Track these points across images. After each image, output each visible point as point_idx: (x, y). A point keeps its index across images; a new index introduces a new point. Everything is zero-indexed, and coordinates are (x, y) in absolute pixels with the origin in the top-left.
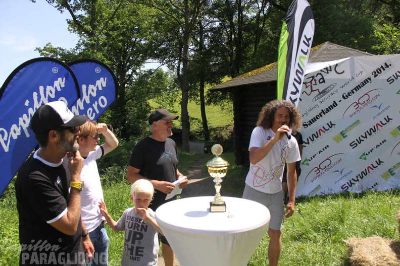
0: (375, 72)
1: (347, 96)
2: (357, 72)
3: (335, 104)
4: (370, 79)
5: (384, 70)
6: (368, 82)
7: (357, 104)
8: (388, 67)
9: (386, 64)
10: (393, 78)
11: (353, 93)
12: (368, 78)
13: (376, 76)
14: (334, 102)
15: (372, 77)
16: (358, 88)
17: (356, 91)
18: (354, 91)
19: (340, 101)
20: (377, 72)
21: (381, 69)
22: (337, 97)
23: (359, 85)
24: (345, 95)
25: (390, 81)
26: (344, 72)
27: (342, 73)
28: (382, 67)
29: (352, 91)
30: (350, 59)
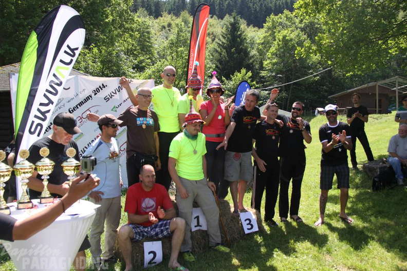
1: (72, 110)
2: (80, 90)
4: (91, 97)
5: (102, 89)
6: (89, 99)
7: (80, 119)
8: (104, 87)
9: (103, 85)
10: (108, 97)
11: (78, 108)
12: (90, 96)
13: (95, 94)
15: (93, 95)
16: (81, 104)
17: (80, 106)
18: (78, 106)
20: (96, 91)
21: (100, 89)
23: (82, 101)
24: (71, 110)
25: (107, 99)
26: (69, 88)
28: (100, 87)
29: (76, 106)
30: (74, 78)
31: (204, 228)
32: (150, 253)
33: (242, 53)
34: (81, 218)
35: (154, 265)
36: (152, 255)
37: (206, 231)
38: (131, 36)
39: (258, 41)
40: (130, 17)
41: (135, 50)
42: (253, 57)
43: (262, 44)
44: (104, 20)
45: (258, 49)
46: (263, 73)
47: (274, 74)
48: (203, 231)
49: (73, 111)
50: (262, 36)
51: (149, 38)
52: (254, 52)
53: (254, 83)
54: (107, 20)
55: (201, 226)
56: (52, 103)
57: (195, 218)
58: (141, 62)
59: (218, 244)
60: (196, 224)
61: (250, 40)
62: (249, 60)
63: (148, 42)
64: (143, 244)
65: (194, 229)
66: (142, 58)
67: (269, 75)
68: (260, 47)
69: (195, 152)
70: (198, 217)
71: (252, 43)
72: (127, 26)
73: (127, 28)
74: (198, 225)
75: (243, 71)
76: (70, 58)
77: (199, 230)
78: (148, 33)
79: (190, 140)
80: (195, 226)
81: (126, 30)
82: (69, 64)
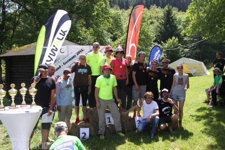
0: (77, 53)
2: (70, 53)
3: (60, 67)
4: (75, 56)
5: (81, 52)
7: (70, 67)
8: (83, 51)
9: (82, 50)
11: (68, 62)
13: (78, 55)
14: (60, 66)
15: (76, 55)
16: (70, 60)
17: (69, 61)
19: (62, 66)
20: (78, 53)
22: (61, 64)
23: (71, 59)
24: (64, 63)
26: (64, 52)
27: (63, 53)
28: (80, 51)
30: (67, 47)
31: (113, 123)
32: (83, 133)
33: (173, 28)
34: (30, 113)
35: (85, 139)
36: (84, 135)
37: (114, 125)
38: (108, 21)
39: (183, 20)
40: (108, 11)
41: (113, 28)
42: (180, 29)
43: (186, 22)
44: (92, 14)
45: (183, 25)
46: (186, 39)
47: (192, 39)
48: (112, 125)
49: (65, 64)
50: (185, 17)
51: (120, 21)
52: (180, 27)
53: (180, 44)
54: (94, 14)
55: (111, 122)
56: (53, 60)
57: (108, 118)
58: (116, 35)
59: (120, 132)
60: (109, 121)
61: (179, 20)
62: (177, 31)
63: (120, 23)
64: (80, 129)
65: (107, 124)
66: (116, 33)
67: (189, 40)
68: (184, 23)
69: (108, 85)
70: (109, 118)
71: (180, 21)
72: (105, 16)
73: (105, 17)
74: (110, 122)
75: (174, 38)
76: (62, 36)
77: (110, 124)
78: (120, 18)
79: (106, 78)
80: (108, 122)
81: (105, 18)
82: (61, 40)
